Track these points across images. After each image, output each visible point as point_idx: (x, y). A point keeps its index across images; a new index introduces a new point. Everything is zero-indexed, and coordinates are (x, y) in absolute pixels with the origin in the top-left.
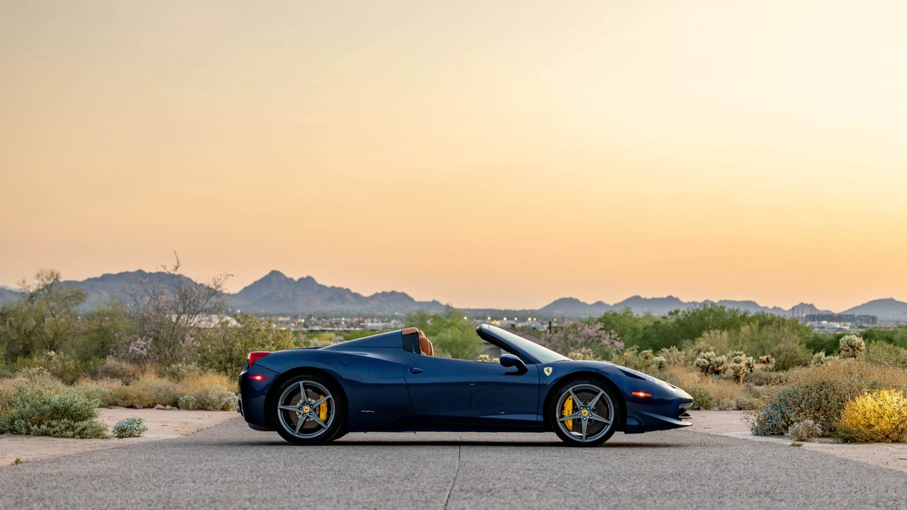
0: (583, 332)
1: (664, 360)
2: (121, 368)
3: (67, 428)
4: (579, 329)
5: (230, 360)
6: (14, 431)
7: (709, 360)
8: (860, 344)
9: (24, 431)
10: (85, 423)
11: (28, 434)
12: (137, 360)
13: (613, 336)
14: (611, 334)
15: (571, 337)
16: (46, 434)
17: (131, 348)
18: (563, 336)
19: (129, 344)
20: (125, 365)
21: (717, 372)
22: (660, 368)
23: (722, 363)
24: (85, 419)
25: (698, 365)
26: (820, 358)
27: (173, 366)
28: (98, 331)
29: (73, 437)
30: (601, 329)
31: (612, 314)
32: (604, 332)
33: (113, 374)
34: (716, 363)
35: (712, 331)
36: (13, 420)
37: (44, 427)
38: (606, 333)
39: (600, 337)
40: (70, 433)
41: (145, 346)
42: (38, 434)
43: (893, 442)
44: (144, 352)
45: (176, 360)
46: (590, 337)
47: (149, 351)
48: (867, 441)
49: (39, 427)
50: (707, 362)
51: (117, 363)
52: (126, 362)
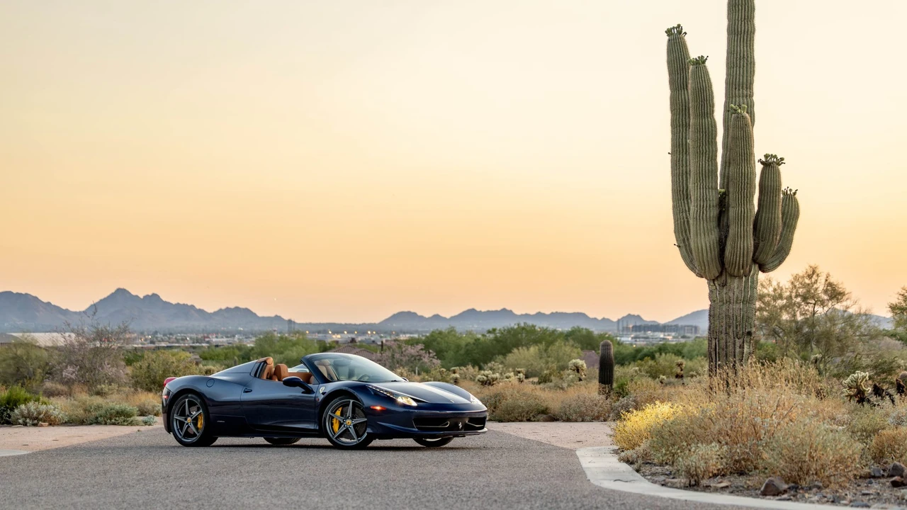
0: (407, 352)
1: (458, 376)
2: (57, 389)
3: (124, 421)
4: (404, 349)
5: (154, 383)
6: (98, 423)
9: (103, 423)
10: (132, 418)
11: (106, 424)
12: (69, 382)
13: (431, 355)
14: (429, 353)
15: (397, 356)
16: (114, 424)
17: (64, 373)
18: (390, 355)
19: (61, 371)
20: (60, 387)
23: (497, 379)
24: (131, 417)
25: (479, 381)
27: (99, 386)
28: (13, 358)
29: (127, 425)
30: (422, 349)
31: (437, 332)
32: (424, 351)
33: (50, 394)
34: (492, 378)
36: (97, 418)
37: (113, 421)
38: (426, 353)
39: (420, 356)
40: (126, 423)
41: (74, 372)
42: (110, 424)
43: (520, 421)
44: (73, 376)
45: (99, 382)
46: (413, 356)
47: (76, 375)
48: (509, 422)
49: (110, 420)
50: (485, 378)
51: (54, 385)
52: (60, 383)
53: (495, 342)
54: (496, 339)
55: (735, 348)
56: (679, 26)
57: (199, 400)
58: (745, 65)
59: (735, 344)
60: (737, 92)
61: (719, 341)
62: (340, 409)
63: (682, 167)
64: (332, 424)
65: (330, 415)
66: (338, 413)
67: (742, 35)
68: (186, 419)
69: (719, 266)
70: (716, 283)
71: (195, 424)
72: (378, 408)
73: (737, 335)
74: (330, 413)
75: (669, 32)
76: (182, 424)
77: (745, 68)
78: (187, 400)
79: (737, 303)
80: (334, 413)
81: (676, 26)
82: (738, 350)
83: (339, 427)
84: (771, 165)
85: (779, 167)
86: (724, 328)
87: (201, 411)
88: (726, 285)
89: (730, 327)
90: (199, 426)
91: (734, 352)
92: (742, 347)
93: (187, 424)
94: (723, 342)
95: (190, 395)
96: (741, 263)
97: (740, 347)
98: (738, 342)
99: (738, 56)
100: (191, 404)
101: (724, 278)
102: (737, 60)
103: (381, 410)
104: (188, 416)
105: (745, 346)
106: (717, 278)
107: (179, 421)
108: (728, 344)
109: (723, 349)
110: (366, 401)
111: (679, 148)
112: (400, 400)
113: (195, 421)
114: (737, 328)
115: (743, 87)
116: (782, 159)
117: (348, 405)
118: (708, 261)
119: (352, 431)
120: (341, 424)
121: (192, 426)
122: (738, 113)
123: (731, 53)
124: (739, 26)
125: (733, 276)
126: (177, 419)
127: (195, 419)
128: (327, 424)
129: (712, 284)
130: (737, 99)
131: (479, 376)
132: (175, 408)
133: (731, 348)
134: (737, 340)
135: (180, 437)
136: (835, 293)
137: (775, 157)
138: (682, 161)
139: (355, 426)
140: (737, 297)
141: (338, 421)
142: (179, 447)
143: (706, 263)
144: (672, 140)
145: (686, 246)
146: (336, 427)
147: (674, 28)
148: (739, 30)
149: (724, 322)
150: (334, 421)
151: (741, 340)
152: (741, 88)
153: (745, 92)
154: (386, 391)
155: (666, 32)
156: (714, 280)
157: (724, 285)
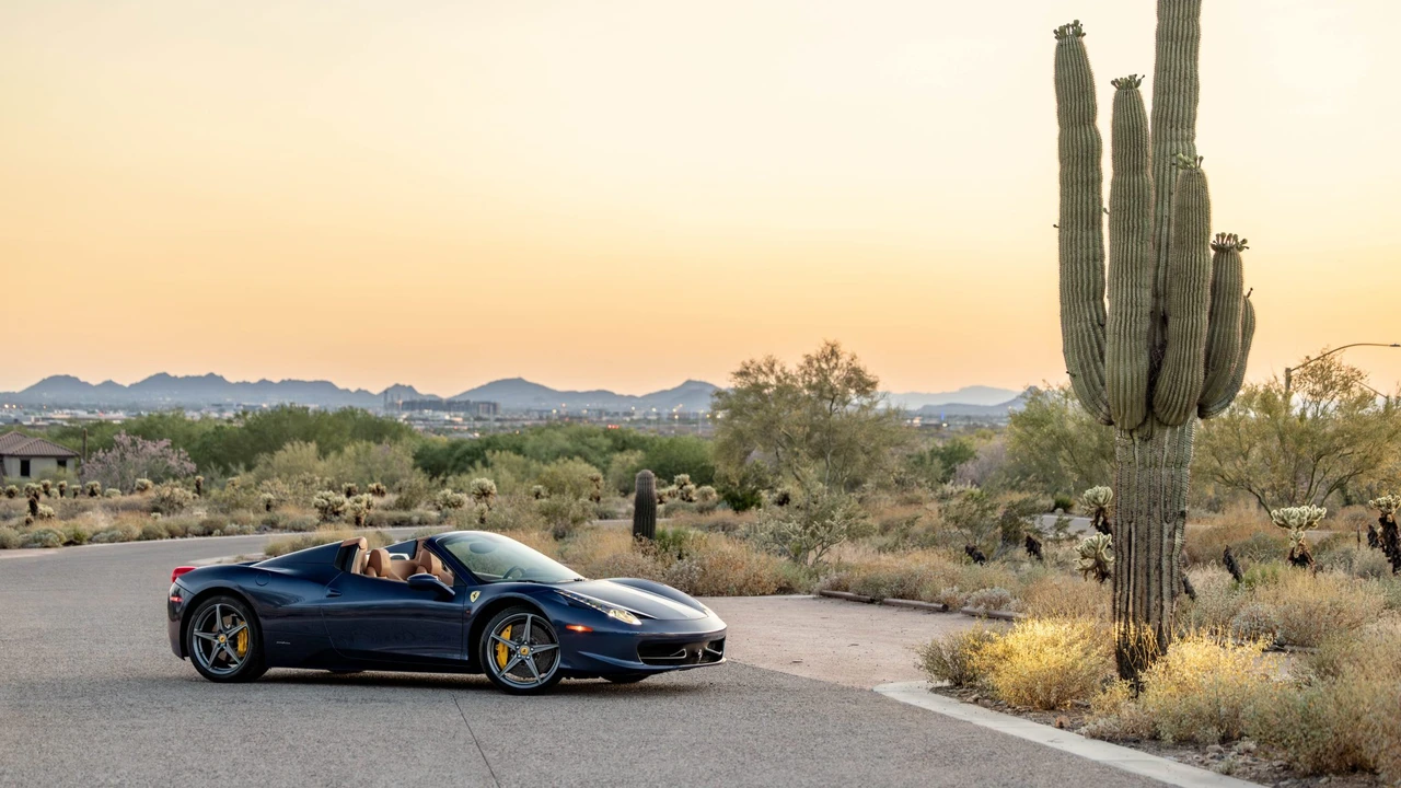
0: (144, 450)
1: (272, 496)
4: (140, 447)
7: (327, 500)
8: (491, 488)
13: (182, 456)
14: (179, 453)
15: (129, 456)
18: (118, 455)
21: (337, 513)
22: (268, 508)
25: (316, 506)
26: (445, 495)
30: (167, 447)
32: (171, 450)
35: (296, 443)
38: (174, 452)
39: (166, 456)
46: (153, 457)
50: (326, 503)
53: (246, 431)
54: (248, 427)
55: (1162, 537)
56: (1076, 22)
57: (242, 607)
58: (1188, 90)
59: (1162, 532)
60: (1174, 133)
61: (1136, 527)
62: (509, 628)
63: (1081, 248)
64: (496, 653)
65: (493, 639)
66: (506, 635)
67: (1184, 42)
68: (216, 637)
69: (1145, 409)
70: (1135, 434)
71: (234, 645)
72: (580, 628)
73: (1166, 518)
74: (493, 635)
75: (1060, 34)
76: (207, 646)
77: (1187, 95)
78: (218, 606)
79: (1166, 466)
80: (499, 635)
81: (1071, 22)
82: (1166, 540)
83: (508, 660)
84: (1229, 251)
85: (1241, 254)
86: (1145, 506)
87: (244, 624)
88: (1151, 438)
89: (1155, 504)
90: (241, 647)
91: (1162, 544)
92: (1172, 536)
93: (219, 645)
94: (1142, 528)
95: (224, 598)
96: (1185, 406)
97: (1169, 537)
98: (1167, 528)
99: (1178, 76)
100: (225, 612)
101: (1148, 426)
102: (1174, 82)
103: (583, 632)
104: (221, 632)
105: (1177, 535)
106: (1138, 428)
107: (203, 639)
108: (1152, 531)
109: (1143, 539)
110: (553, 614)
111: (1076, 218)
112: (611, 614)
113: (234, 641)
114: (1165, 507)
115: (1183, 124)
116: (1244, 241)
117: (524, 622)
118: (1132, 401)
119: (531, 664)
120: (511, 653)
121: (228, 649)
122: (1191, 169)
123: (1162, 69)
124: (1180, 29)
125: (1163, 424)
126: (198, 637)
127: (232, 638)
128: (489, 653)
129: (1128, 436)
130: (1174, 144)
131: (316, 499)
132: (198, 620)
133: (1154, 538)
134: (1165, 524)
135: (204, 665)
136: (862, 383)
137: (1235, 237)
138: (1081, 239)
139: (534, 656)
140: (1168, 458)
141: (508, 649)
142: (203, 681)
143: (1128, 403)
144: (1062, 206)
145: (1084, 375)
146: (503, 657)
147: (1068, 26)
148: (1180, 34)
149: (1146, 497)
150: (500, 648)
151: (1172, 525)
152: (1179, 125)
153: (1186, 134)
154: (588, 601)
155: (1055, 32)
156: (1131, 432)
157: (1147, 438)
